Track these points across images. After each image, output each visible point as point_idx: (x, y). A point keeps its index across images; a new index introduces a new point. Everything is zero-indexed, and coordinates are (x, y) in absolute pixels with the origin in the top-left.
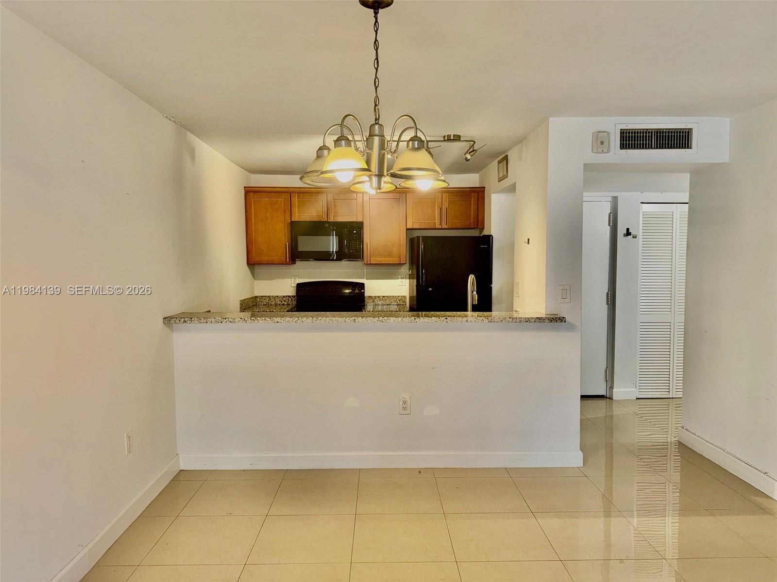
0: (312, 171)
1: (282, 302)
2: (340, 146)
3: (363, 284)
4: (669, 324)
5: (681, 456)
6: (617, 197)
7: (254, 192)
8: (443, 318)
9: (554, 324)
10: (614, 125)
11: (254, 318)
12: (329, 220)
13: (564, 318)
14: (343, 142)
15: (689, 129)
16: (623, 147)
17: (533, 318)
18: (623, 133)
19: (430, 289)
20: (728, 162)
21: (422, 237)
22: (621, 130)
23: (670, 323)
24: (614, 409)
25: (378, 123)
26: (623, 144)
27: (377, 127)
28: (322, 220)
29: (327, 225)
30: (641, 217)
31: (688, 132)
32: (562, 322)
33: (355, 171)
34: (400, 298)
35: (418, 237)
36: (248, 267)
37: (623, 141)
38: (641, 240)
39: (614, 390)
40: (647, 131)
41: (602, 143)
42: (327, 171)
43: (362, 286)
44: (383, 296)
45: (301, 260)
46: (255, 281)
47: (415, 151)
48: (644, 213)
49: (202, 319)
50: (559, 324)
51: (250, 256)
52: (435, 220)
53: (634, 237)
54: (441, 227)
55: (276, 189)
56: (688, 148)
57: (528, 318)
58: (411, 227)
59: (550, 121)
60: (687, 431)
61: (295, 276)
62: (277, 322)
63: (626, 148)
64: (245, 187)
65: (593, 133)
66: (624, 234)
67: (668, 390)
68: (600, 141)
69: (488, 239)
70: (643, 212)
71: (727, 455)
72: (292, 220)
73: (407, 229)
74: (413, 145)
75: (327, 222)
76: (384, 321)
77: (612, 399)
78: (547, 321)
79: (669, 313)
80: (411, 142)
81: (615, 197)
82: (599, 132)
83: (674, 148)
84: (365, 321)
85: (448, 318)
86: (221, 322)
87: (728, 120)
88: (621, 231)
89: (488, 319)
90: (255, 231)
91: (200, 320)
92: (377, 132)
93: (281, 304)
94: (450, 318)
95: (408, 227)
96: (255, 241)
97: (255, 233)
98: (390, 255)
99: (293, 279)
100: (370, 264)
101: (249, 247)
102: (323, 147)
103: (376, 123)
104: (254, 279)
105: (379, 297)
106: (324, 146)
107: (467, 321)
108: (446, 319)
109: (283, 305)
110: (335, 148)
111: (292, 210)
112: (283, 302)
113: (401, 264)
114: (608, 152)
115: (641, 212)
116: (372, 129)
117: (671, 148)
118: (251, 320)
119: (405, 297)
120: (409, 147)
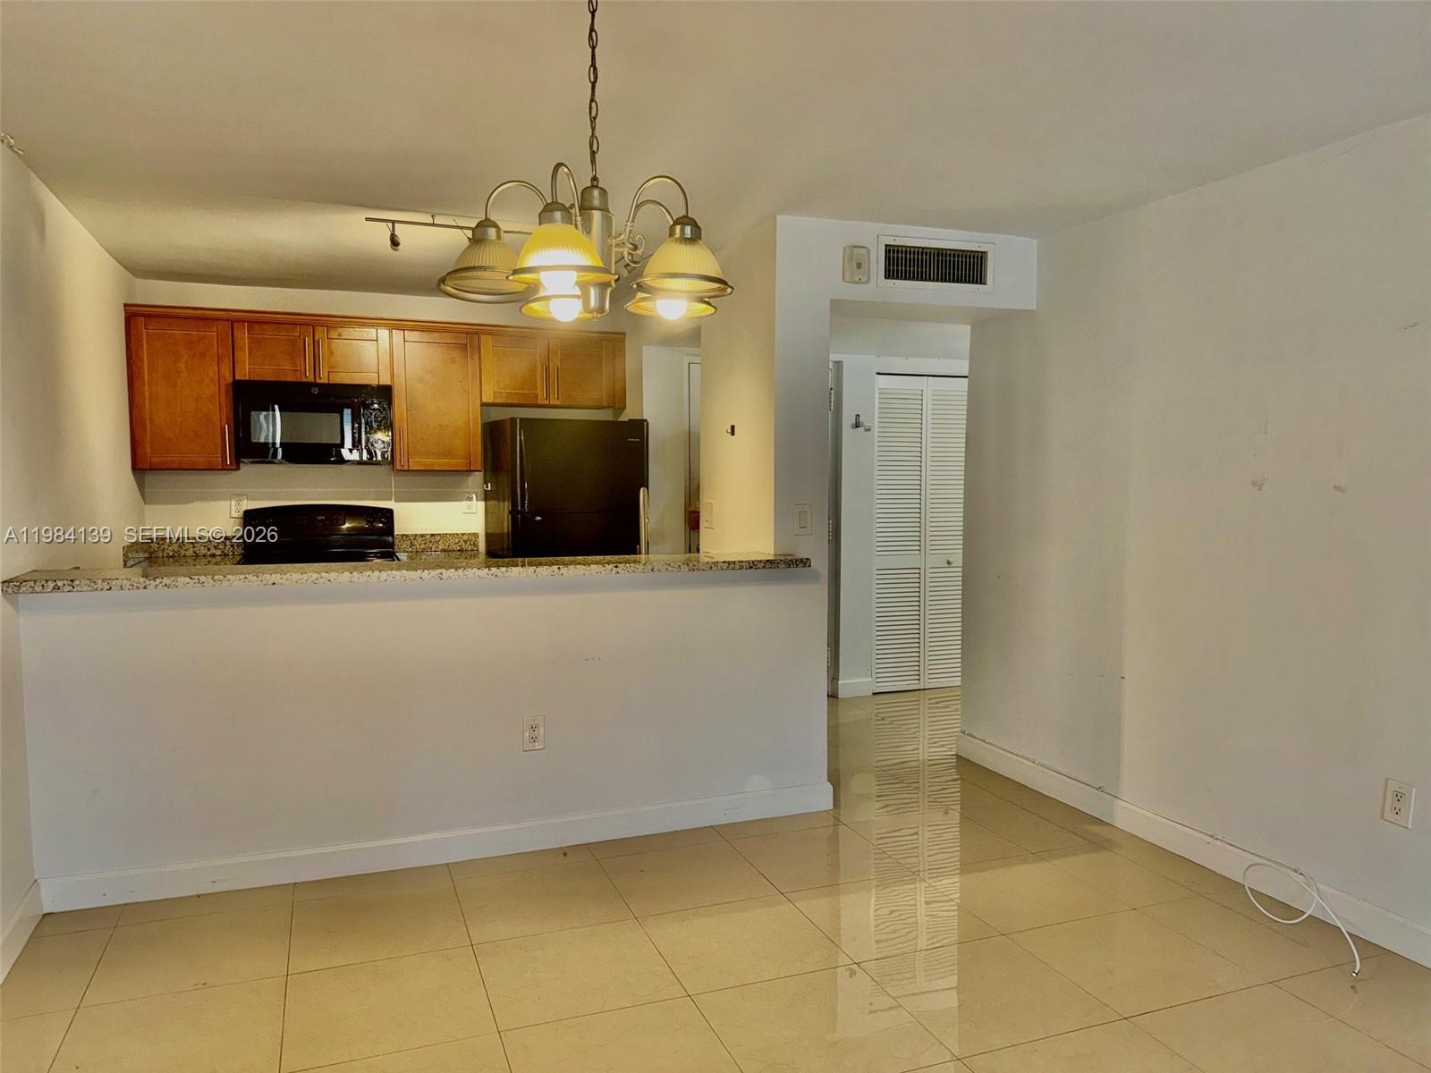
0: (474, 268)
1: (209, 550)
2: (552, 221)
3: (390, 511)
4: (918, 571)
5: (961, 779)
6: (842, 362)
7: (149, 316)
8: (611, 566)
9: (793, 570)
10: (878, 235)
11: (222, 577)
12: (318, 381)
13: (808, 559)
14: (558, 215)
15: (982, 252)
16: (889, 276)
17: (761, 561)
18: (890, 251)
19: (539, 518)
20: (1034, 308)
21: (521, 419)
22: (886, 246)
23: (919, 569)
24: (840, 713)
25: (597, 186)
26: (889, 270)
27: (596, 193)
28: (304, 380)
29: (316, 391)
30: (877, 396)
31: (982, 257)
32: (804, 566)
33: (578, 271)
34: (465, 538)
35: (513, 420)
36: (134, 475)
37: (889, 265)
38: (877, 434)
39: (840, 682)
40: (923, 251)
41: (859, 266)
42: (529, 268)
43: (388, 514)
44: (432, 535)
45: (253, 462)
46: (146, 506)
47: (686, 244)
48: (881, 391)
49: (100, 581)
50: (800, 570)
51: (139, 452)
52: (536, 389)
53: (867, 430)
54: (547, 402)
55: (199, 312)
56: (981, 283)
57: (753, 562)
58: (491, 401)
59: (778, 221)
60: (970, 738)
61: (239, 497)
62: (274, 584)
63: (893, 278)
64: (125, 305)
65: (845, 248)
66: (853, 424)
67: (918, 677)
68: (855, 262)
69: (639, 427)
70: (880, 389)
71: (1039, 767)
72: (237, 378)
73: (483, 405)
74: (682, 231)
75: (314, 384)
76: (500, 575)
77: (837, 698)
78: (783, 566)
79: (918, 552)
80: (678, 228)
81: (838, 362)
82: (855, 247)
83: (961, 282)
84: (462, 576)
85: (619, 565)
86: (145, 588)
87: (1035, 242)
88: (847, 420)
89: (688, 565)
90: (150, 398)
91: (93, 585)
92: (596, 202)
93: (209, 553)
94: (623, 565)
95: (484, 400)
96: (151, 419)
97: (150, 404)
98: (448, 453)
99: (233, 503)
100: (408, 470)
101: (137, 435)
102: (486, 223)
103: (593, 186)
104: (145, 503)
105: (422, 536)
106: (487, 219)
107: (652, 570)
108: (616, 567)
109: (213, 556)
110: (540, 224)
111: (236, 357)
112: (213, 551)
113: (470, 471)
114: (866, 282)
115: (877, 389)
116: (586, 196)
117: (957, 281)
118: (215, 581)
119: (476, 535)
120: (675, 234)
